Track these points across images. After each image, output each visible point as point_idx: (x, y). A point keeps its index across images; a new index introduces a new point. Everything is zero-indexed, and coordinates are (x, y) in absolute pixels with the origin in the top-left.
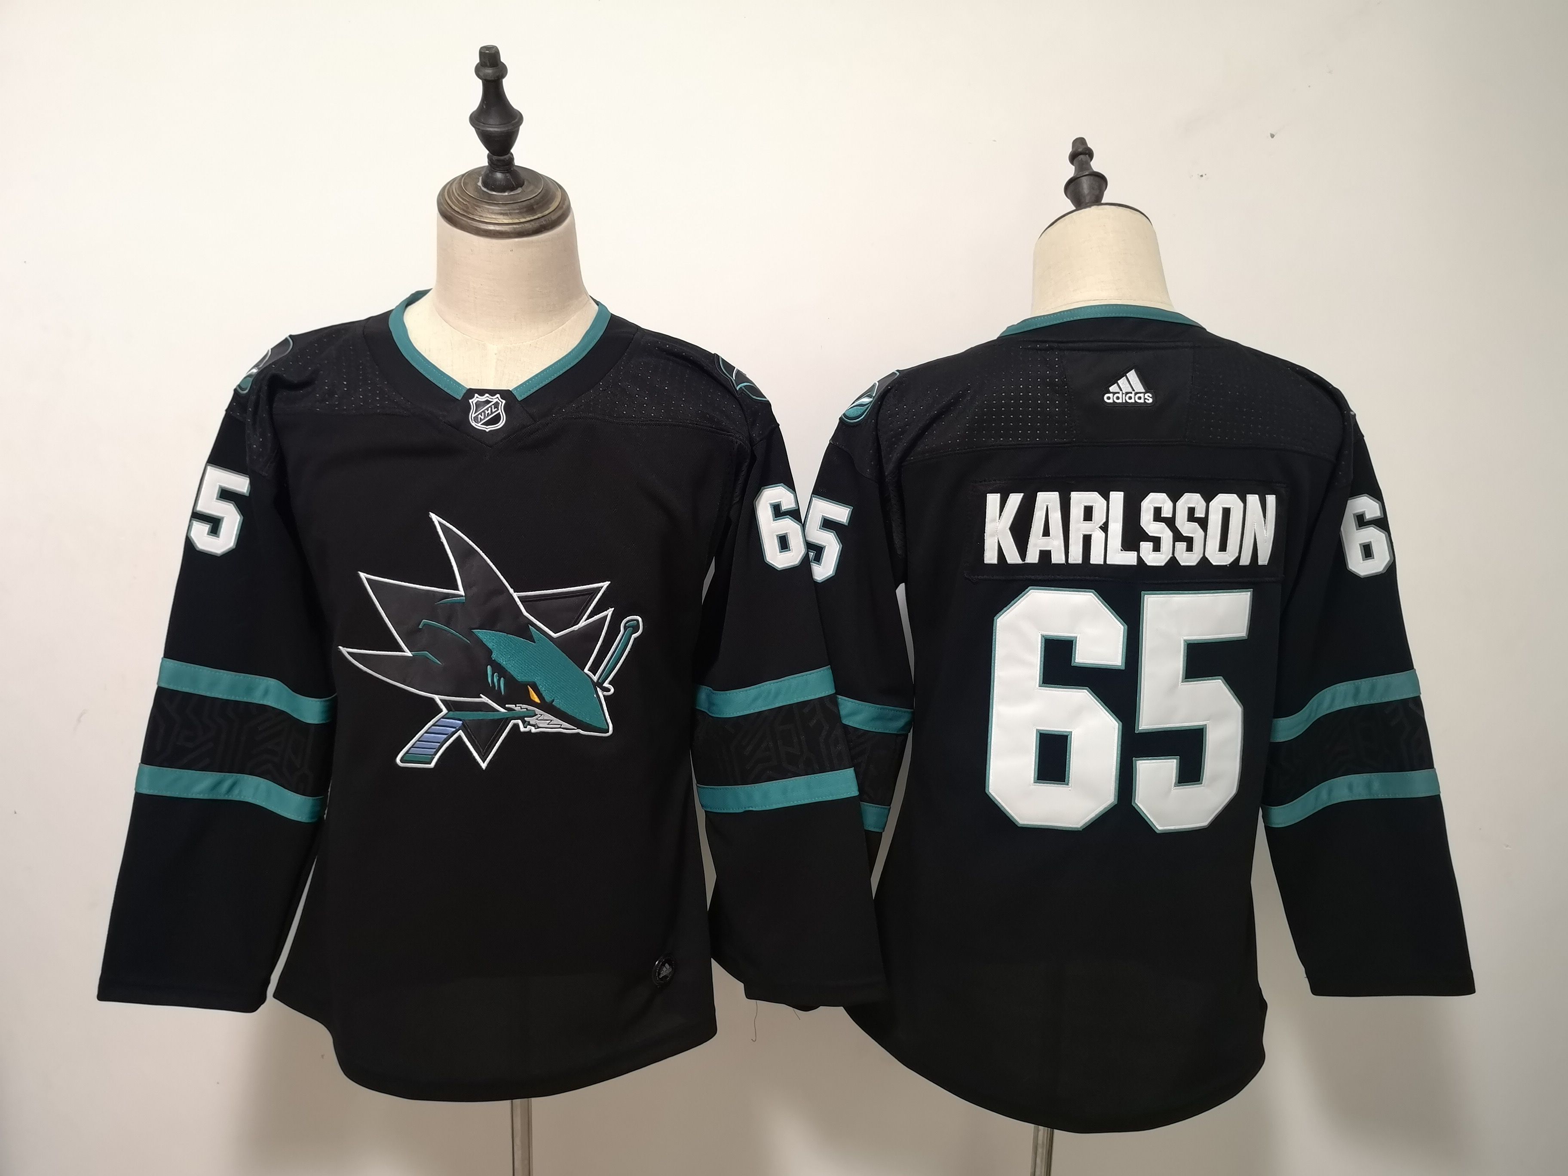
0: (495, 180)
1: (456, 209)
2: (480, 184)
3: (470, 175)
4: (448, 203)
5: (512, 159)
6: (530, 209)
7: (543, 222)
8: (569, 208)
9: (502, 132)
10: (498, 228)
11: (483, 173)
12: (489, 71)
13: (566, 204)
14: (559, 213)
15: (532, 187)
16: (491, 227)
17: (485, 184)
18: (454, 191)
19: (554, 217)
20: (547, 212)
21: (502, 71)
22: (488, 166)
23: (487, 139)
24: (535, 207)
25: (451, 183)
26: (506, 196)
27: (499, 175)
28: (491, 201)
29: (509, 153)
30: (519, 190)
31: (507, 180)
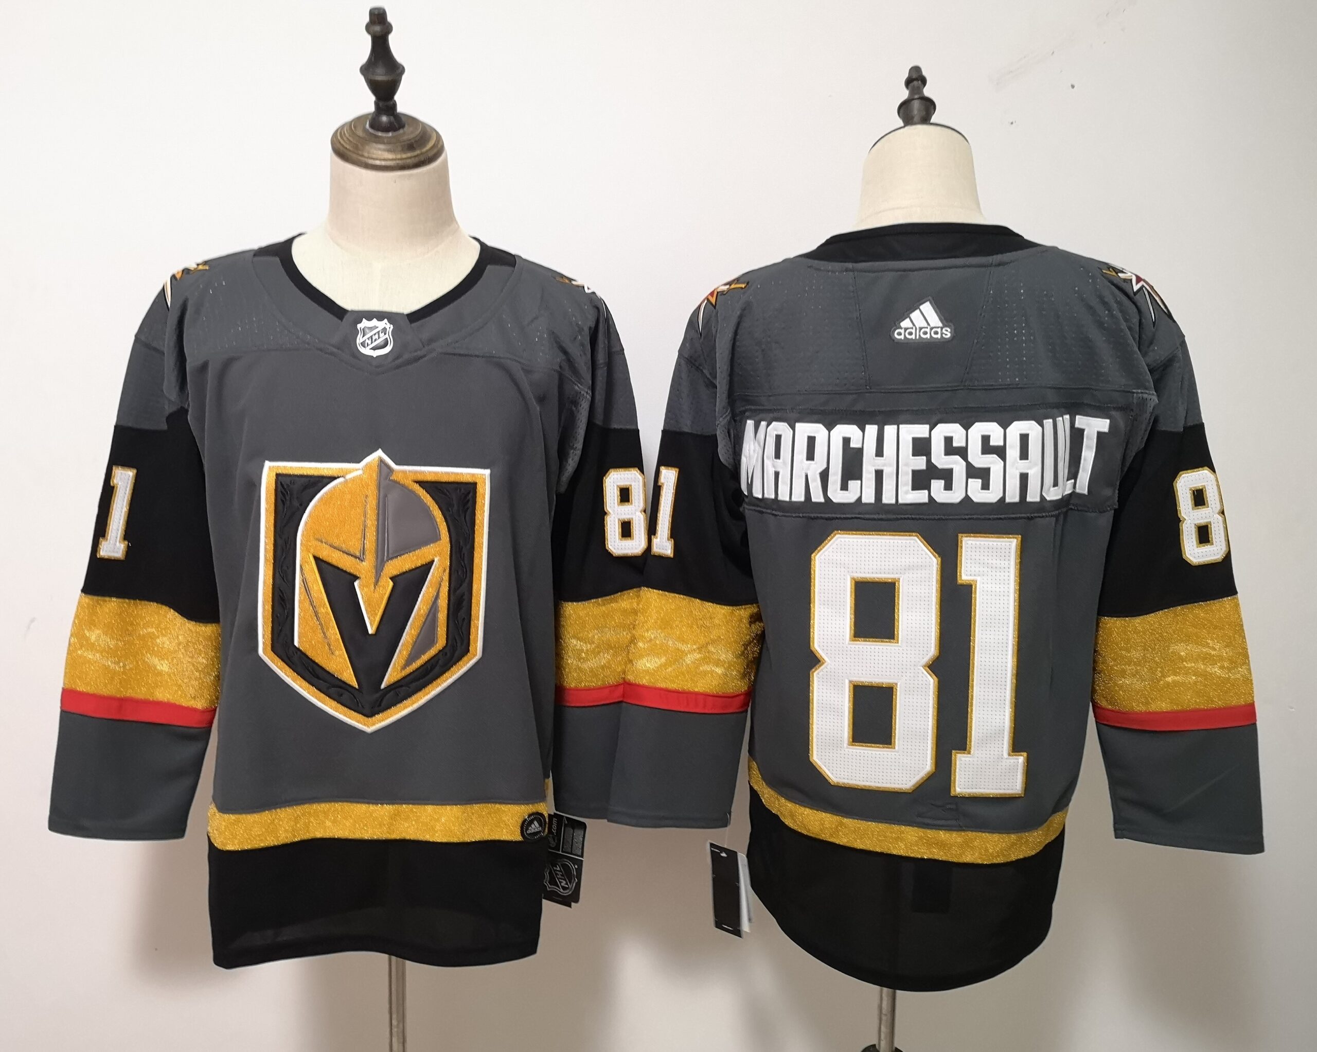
0: (380, 123)
1: (348, 147)
2: (367, 126)
3: (359, 120)
4: (340, 142)
5: (395, 105)
6: (411, 147)
7: (422, 158)
8: (443, 147)
9: (388, 82)
10: (383, 163)
11: (370, 117)
12: (377, 28)
13: (441, 143)
14: (435, 151)
15: (411, 129)
16: (378, 163)
17: (372, 126)
18: (346, 132)
19: (431, 154)
20: (424, 150)
21: (388, 29)
22: (374, 112)
23: (375, 86)
24: (415, 145)
25: (342, 127)
26: (390, 137)
27: (384, 119)
28: (378, 140)
29: (392, 100)
30: (401, 131)
31: (390, 123)
